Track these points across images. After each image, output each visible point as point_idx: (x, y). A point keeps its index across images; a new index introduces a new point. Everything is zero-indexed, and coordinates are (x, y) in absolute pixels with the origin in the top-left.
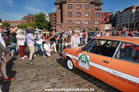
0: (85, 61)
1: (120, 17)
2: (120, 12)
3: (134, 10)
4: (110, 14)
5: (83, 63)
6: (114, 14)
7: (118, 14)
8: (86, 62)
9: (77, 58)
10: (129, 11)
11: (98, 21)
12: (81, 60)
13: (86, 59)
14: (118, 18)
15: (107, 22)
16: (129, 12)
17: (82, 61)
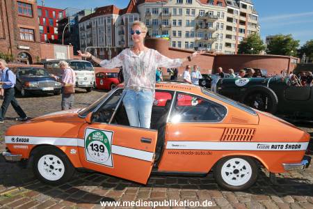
0: (101, 146)
1: (88, 27)
2: (86, 15)
3: (115, 17)
4: (60, 16)
5: (98, 151)
6: (72, 18)
7: (80, 18)
8: (104, 149)
9: (81, 143)
10: (105, 17)
11: (31, 32)
12: (92, 145)
13: (103, 142)
14: (83, 29)
15: (53, 37)
16: (107, 18)
17: (94, 147)
